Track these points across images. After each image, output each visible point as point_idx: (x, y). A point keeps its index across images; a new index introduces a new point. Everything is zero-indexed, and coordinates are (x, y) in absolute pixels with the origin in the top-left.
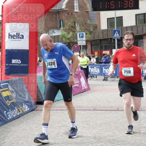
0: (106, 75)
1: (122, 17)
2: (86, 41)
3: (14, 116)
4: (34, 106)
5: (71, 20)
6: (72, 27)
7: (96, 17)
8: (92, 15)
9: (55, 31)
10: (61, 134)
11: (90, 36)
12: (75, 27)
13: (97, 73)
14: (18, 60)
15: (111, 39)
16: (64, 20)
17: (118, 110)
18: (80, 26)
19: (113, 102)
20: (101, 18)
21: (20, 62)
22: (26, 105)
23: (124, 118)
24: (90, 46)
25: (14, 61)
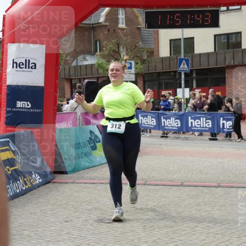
0: (166, 129)
1: (193, 38)
2: (135, 74)
3: (18, 191)
4: (50, 177)
5: (113, 41)
6: (114, 51)
7: (153, 37)
8: (146, 34)
9: (88, 57)
10: (91, 221)
11: (141, 67)
12: (118, 53)
13: (152, 125)
14: (26, 103)
15: (175, 72)
16: (102, 40)
17: (182, 185)
18: (127, 50)
19: (175, 172)
20: (160, 38)
21: (30, 106)
22: (36, 175)
23: (191, 198)
24: (142, 82)
25: (19, 104)
